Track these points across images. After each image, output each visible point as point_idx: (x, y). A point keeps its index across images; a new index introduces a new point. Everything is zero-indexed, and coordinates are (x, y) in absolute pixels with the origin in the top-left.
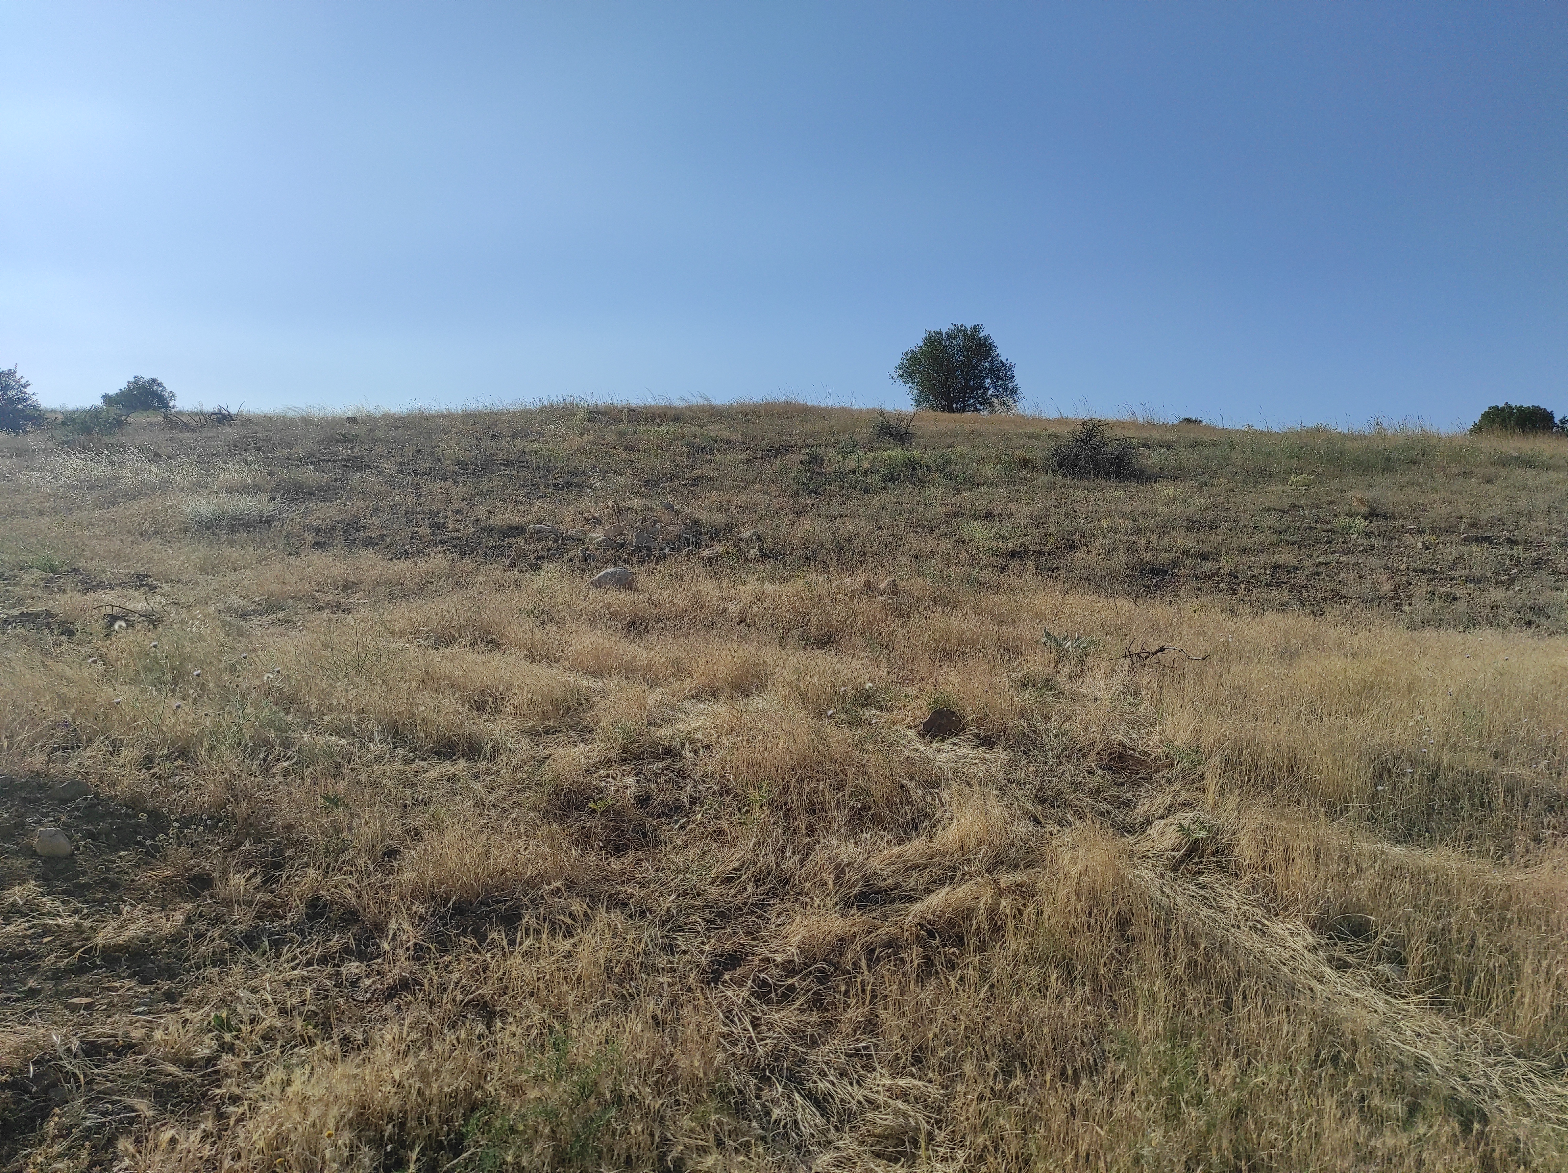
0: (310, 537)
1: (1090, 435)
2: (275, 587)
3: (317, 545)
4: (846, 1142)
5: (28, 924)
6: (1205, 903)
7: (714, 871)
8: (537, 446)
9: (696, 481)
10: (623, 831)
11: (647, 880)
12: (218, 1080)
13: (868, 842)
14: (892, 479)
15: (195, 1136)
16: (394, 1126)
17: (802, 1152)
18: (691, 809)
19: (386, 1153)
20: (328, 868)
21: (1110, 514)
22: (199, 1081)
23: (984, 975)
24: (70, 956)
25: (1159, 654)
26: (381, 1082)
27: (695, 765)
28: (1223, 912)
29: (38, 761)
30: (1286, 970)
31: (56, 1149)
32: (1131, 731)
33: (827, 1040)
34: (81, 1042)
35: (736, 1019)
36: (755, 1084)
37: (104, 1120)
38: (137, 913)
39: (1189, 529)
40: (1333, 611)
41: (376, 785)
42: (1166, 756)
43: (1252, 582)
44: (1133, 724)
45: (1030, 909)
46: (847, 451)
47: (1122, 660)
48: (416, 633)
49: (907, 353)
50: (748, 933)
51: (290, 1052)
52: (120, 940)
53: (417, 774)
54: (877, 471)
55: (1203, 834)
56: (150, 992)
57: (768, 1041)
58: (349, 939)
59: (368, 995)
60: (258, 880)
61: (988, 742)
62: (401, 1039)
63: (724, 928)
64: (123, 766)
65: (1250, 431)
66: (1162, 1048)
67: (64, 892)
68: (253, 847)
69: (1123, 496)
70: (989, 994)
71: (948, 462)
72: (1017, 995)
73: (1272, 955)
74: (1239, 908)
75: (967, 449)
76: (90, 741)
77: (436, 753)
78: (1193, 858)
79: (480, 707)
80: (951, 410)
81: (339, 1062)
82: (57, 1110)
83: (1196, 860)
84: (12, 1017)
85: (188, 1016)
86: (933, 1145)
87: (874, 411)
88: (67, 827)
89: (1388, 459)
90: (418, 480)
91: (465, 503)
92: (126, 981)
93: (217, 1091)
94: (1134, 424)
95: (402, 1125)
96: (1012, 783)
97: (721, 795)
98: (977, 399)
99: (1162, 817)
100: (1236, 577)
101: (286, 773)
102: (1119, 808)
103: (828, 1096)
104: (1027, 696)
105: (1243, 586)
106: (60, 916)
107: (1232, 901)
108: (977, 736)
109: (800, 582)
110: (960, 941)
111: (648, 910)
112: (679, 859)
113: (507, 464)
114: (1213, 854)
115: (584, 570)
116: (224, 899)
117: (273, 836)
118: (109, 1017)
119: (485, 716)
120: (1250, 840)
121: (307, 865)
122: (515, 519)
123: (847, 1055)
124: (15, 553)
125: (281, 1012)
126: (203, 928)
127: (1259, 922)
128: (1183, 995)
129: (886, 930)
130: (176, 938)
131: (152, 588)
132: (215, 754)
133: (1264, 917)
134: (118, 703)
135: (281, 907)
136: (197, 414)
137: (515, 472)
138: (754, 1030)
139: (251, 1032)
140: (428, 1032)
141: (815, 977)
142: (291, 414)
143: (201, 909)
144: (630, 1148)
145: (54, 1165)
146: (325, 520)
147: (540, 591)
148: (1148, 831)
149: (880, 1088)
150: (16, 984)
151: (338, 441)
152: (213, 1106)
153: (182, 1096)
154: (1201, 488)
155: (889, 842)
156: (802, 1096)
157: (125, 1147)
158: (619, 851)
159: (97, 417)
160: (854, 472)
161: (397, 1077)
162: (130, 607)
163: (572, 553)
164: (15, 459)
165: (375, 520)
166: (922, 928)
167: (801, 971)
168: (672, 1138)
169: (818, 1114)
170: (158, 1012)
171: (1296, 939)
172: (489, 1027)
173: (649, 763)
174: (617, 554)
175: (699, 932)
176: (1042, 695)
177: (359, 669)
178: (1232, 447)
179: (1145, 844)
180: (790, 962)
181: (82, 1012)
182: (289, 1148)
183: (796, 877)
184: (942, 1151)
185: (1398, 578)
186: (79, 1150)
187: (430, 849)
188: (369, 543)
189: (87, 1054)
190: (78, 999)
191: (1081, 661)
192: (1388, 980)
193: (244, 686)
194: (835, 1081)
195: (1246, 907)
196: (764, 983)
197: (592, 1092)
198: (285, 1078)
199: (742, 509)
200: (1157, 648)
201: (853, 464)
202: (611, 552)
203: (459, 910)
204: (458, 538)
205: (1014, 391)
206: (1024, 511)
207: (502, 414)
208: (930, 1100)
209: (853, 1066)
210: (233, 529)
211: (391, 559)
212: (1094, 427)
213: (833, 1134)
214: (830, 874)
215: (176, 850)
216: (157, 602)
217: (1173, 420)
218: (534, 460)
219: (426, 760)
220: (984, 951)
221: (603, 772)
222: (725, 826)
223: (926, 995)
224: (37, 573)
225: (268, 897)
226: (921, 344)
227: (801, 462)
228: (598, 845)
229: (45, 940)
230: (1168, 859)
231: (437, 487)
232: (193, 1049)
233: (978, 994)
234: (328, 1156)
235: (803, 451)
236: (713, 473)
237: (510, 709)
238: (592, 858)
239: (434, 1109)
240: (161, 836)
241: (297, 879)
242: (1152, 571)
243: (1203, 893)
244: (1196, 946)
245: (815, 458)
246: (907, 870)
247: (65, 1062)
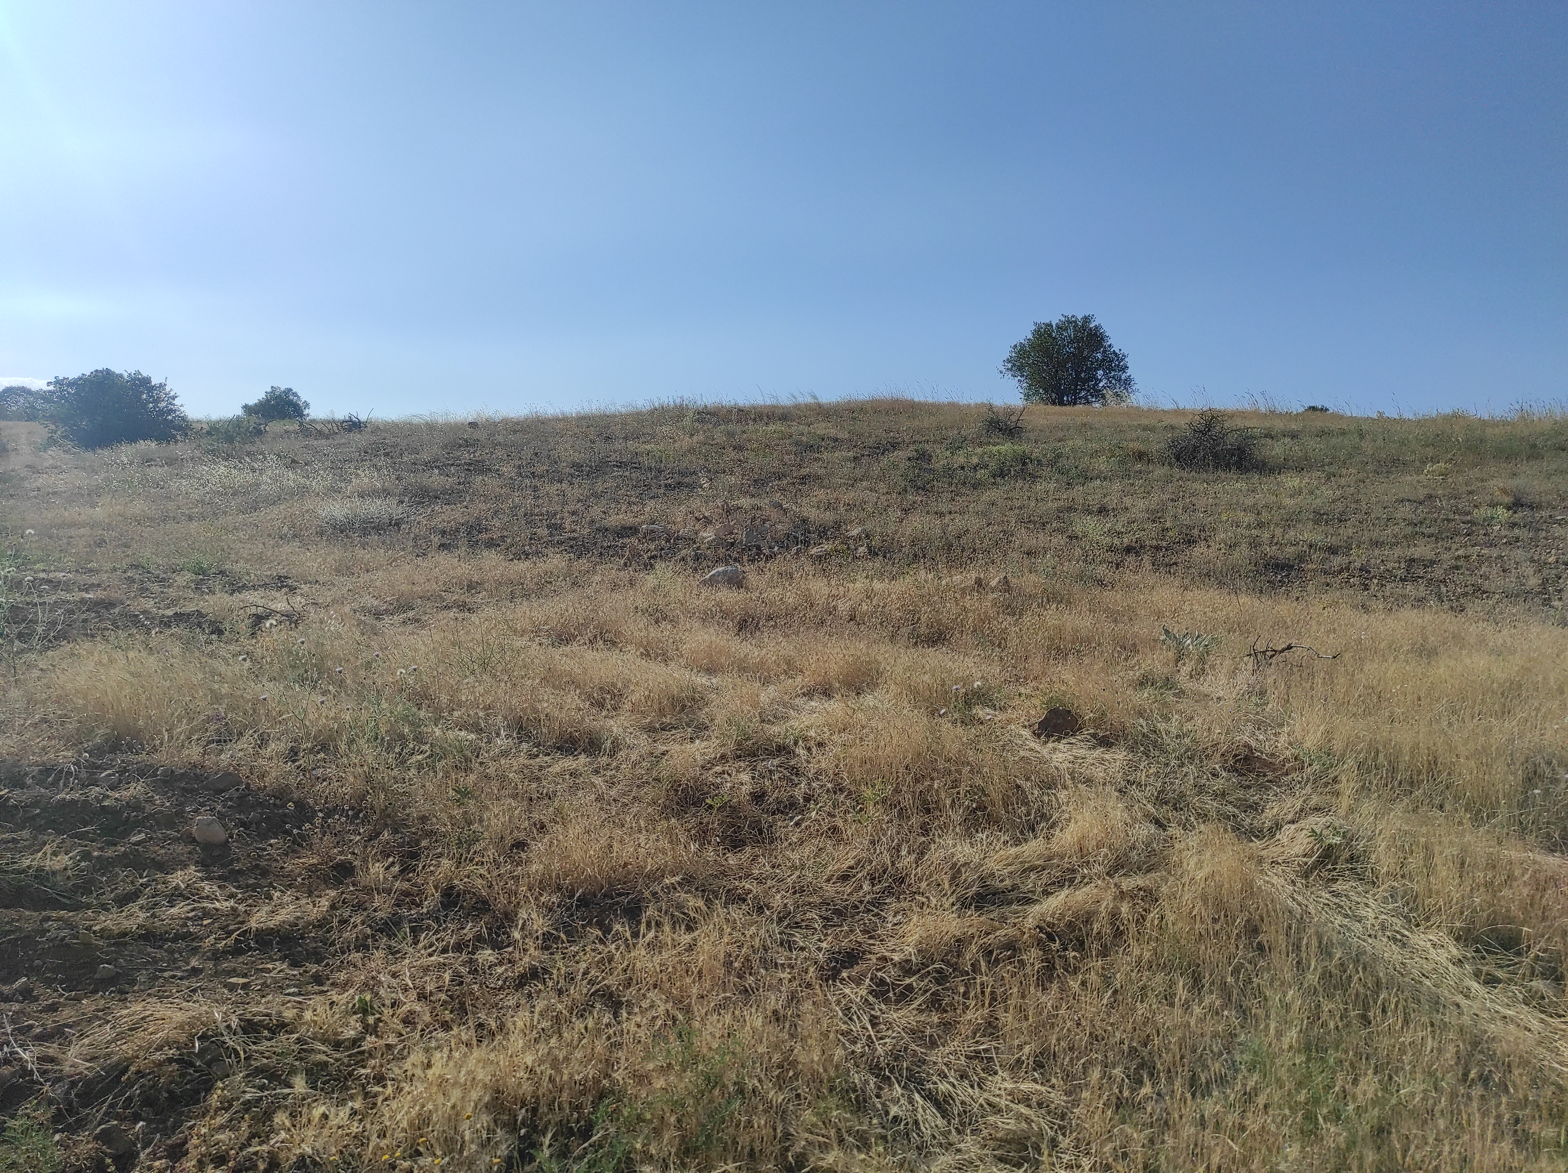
0: (436, 539)
1: (1209, 426)
2: (405, 588)
3: (443, 546)
4: (968, 1144)
5: (190, 907)
6: (1340, 912)
7: (830, 868)
8: (648, 447)
9: (803, 480)
10: (739, 827)
11: (764, 876)
12: (363, 1060)
13: (984, 842)
14: (1002, 475)
15: (344, 1113)
16: (527, 1111)
17: (924, 1153)
18: (805, 806)
19: (520, 1137)
20: (461, 859)
21: (1230, 506)
22: (346, 1060)
23: (1107, 981)
24: (227, 937)
25: (1286, 653)
26: (515, 1068)
27: (808, 762)
28: (1359, 922)
29: (194, 753)
30: (1428, 983)
31: (219, 1120)
32: (1257, 732)
33: (946, 1041)
34: (240, 1019)
35: (855, 1017)
36: (875, 1083)
37: (262, 1094)
38: (286, 899)
39: (1317, 522)
40: (1475, 607)
41: (503, 778)
42: (1295, 759)
43: (1386, 577)
44: (1259, 725)
45: (1153, 915)
46: (955, 447)
47: (1245, 659)
48: (537, 632)
49: (1016, 346)
50: (865, 932)
51: (429, 1036)
52: (271, 924)
53: (541, 768)
54: (986, 467)
55: (1337, 840)
56: (300, 974)
57: (887, 1040)
58: (481, 928)
59: (500, 983)
60: (396, 869)
61: (1105, 742)
62: (533, 1027)
63: (841, 926)
64: (271, 758)
65: (1382, 420)
66: (1297, 1061)
67: (220, 878)
68: (390, 837)
69: (1245, 487)
70: (1112, 999)
71: (1059, 456)
72: (1142, 1002)
73: (1413, 967)
74: (1376, 918)
75: (1079, 442)
76: (240, 734)
77: (558, 748)
78: (1327, 864)
79: (600, 705)
80: (1062, 403)
81: (475, 1047)
82: (220, 1084)
83: (1330, 866)
84: (178, 994)
85: (335, 998)
86: (1057, 1152)
87: (983, 405)
88: (221, 816)
89: (1534, 446)
90: (535, 482)
91: (580, 504)
92: (277, 963)
93: (363, 1071)
94: (1256, 414)
95: (535, 1111)
96: (1132, 784)
97: (835, 793)
98: (1089, 391)
99: (1293, 822)
100: (1368, 572)
101: (420, 767)
102: (1246, 811)
103: (949, 1098)
104: (1146, 695)
105: (1376, 581)
106: (218, 900)
107: (1369, 910)
108: (1094, 736)
109: (908, 579)
110: (1080, 945)
111: (766, 906)
112: (795, 856)
113: (621, 465)
114: (1347, 861)
115: (696, 569)
116: (365, 887)
117: (408, 827)
118: (264, 996)
119: (604, 713)
120: (1389, 848)
121: (441, 855)
122: (629, 519)
123: (967, 1057)
124: (168, 556)
125: (419, 997)
126: (346, 915)
127: (1398, 932)
128: (1318, 1006)
129: (1004, 933)
130: (322, 924)
131: (292, 589)
132: (354, 747)
133: (1404, 928)
134: (265, 699)
135: (418, 895)
136: (329, 422)
137: (627, 474)
138: (873, 1028)
139: (392, 1016)
140: (557, 1020)
141: (933, 978)
142: (416, 421)
143: (344, 896)
144: (753, 1140)
145: (217, 1137)
146: (449, 522)
147: (654, 590)
148: (1278, 836)
149: (1002, 1092)
150: (181, 964)
151: (460, 446)
152: (359, 1085)
153: (330, 1075)
154: (1329, 478)
155: (1005, 843)
156: (922, 1097)
157: (282, 1121)
158: (735, 847)
159: (239, 426)
160: (963, 468)
161: (530, 1064)
162: (273, 607)
163: (684, 552)
164: (166, 468)
165: (496, 522)
166: (1041, 931)
167: (919, 970)
168: (795, 1133)
169: (938, 1115)
170: (307, 994)
171: (1439, 951)
172: (616, 1015)
173: (763, 760)
174: (727, 553)
175: (816, 929)
176: (1162, 694)
177: (484, 665)
178: (1362, 436)
179: (1274, 849)
180: (908, 961)
181: (239, 991)
182: (430, 1128)
183: (912, 876)
184: (1066, 1158)
185: (1546, 572)
186: (240, 1122)
187: (555, 841)
188: (491, 544)
189: (245, 1032)
190: (236, 979)
191: (1202, 660)
192: (1543, 998)
193: (379, 682)
194: (956, 1083)
195: (1384, 917)
196: (882, 982)
197: (717, 1083)
198: (426, 1061)
199: (850, 507)
200: (1284, 646)
201: (962, 460)
202: (722, 551)
203: (583, 902)
204: (574, 539)
205: (1128, 382)
206: (1139, 506)
207: (615, 416)
208: (1053, 1106)
209: (974, 1069)
210: (365, 532)
211: (512, 560)
212: (1213, 417)
213: (954, 1137)
214: (946, 873)
215: (321, 839)
216: (298, 601)
217: (1297, 408)
218: (646, 461)
219: (549, 755)
220: (1105, 956)
221: (718, 769)
222: (840, 823)
223: (1048, 999)
224: (189, 576)
225: (406, 885)
226: (1030, 336)
227: (909, 459)
228: (715, 840)
229: (205, 922)
230: (1299, 865)
231: (553, 489)
232: (340, 1030)
233: (1101, 1000)
234: (467, 1138)
235: (911, 448)
236: (821, 472)
237: (629, 706)
238: (710, 854)
239: (565, 1096)
240: (307, 825)
241: (432, 868)
242: (1277, 566)
243: (1337, 901)
244: (1330, 955)
245: (923, 454)
246: (1024, 871)
247: (227, 1039)
